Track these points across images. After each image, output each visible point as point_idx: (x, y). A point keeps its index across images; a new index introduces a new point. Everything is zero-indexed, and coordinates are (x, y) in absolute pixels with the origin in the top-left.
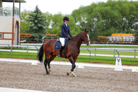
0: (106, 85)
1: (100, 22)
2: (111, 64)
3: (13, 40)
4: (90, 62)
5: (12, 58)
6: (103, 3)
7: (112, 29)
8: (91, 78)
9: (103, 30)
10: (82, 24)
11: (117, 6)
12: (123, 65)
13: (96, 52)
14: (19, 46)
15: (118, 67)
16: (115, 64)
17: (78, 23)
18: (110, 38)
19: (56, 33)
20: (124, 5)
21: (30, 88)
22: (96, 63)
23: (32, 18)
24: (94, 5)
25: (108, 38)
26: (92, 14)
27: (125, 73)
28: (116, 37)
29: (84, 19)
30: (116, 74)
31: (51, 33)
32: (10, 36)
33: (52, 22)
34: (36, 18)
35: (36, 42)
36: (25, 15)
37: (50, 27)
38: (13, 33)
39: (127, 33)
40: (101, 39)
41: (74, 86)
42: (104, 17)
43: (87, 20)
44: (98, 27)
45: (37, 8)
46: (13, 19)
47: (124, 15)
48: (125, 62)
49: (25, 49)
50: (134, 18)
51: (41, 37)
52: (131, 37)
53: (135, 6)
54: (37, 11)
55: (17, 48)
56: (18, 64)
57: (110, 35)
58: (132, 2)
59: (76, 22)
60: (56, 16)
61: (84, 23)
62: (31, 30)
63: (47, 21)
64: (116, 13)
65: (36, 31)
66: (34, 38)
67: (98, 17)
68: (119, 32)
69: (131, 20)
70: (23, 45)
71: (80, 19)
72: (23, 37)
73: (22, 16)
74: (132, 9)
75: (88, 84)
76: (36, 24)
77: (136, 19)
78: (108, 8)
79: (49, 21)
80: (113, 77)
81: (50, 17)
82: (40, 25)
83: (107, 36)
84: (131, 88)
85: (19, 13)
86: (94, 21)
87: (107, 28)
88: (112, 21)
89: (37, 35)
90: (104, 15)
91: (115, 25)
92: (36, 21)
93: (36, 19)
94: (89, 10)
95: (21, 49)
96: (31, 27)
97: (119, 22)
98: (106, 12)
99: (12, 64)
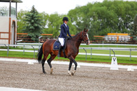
0: (102, 84)
1: (96, 22)
2: (107, 63)
3: (9, 39)
4: (85, 62)
5: (9, 57)
6: (99, 3)
7: (108, 29)
8: (87, 77)
9: (99, 30)
10: (79, 24)
11: (113, 6)
12: (118, 64)
13: (92, 51)
14: (15, 46)
15: (114, 66)
16: (110, 63)
17: (74, 23)
18: (106, 38)
19: (52, 33)
20: (119, 5)
21: (26, 88)
22: (92, 62)
23: (29, 18)
24: (90, 5)
25: (103, 37)
26: (88, 14)
27: (120, 72)
28: (112, 36)
29: (80, 19)
30: (111, 73)
31: (47, 32)
32: (7, 36)
33: (48, 22)
34: (33, 17)
35: (32, 42)
36: (22, 14)
37: (46, 27)
38: (9, 33)
39: (123, 32)
40: (97, 38)
41: (70, 86)
42: (100, 17)
43: (83, 20)
44: (94, 27)
45: (33, 8)
46: (10, 19)
47: (120, 15)
48: (121, 61)
49: (22, 49)
50: (129, 18)
51: (37, 37)
52: (126, 37)
53: (130, 6)
54: (34, 11)
55: (14, 48)
56: (15, 64)
57: (106, 34)
58: (127, 2)
59: (72, 21)
60: (52, 16)
61: (80, 22)
62: (28, 30)
63: (44, 21)
64: (112, 13)
65: (33, 31)
66: (30, 37)
67: (94, 17)
68: (115, 32)
69: (127, 20)
70: (20, 45)
71: (76, 19)
72: (19, 37)
73: (18, 16)
74: (127, 9)
75: (84, 83)
76: (32, 24)
77: (131, 19)
78: (104, 8)
79: (46, 21)
80: (109, 76)
81: (47, 17)
82: (36, 25)
83: (103, 35)
84: (127, 87)
85: (15, 13)
86: (90, 21)
87: (103, 28)
88: (108, 21)
89: (33, 34)
90: (100, 15)
91: (111, 25)
92: (33, 21)
93: (32, 19)
94: (85, 10)
95: (17, 48)
96: (27, 27)
97: (115, 22)
98: (102, 12)
99: (9, 63)
